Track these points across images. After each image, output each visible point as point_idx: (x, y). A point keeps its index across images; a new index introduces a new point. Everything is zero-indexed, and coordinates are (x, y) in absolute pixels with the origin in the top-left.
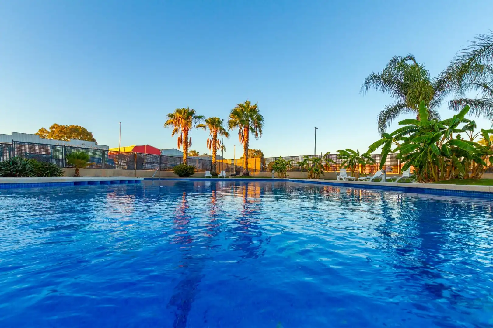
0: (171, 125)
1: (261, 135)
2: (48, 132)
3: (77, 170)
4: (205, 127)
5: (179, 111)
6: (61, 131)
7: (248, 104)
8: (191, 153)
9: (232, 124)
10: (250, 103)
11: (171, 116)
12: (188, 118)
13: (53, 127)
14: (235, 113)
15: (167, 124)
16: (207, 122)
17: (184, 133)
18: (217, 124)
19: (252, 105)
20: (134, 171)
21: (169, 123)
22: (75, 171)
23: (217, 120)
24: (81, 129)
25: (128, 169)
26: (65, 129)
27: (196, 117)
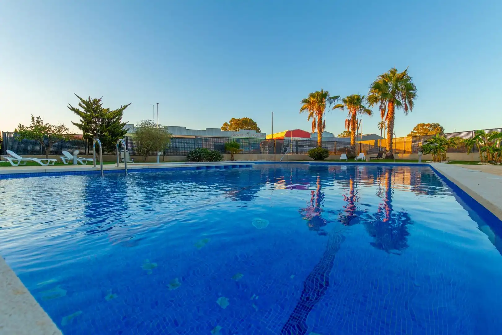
0: (305, 111)
1: (411, 109)
2: (229, 125)
3: (232, 155)
4: (342, 107)
5: (312, 95)
6: (236, 124)
7: (394, 72)
8: (345, 134)
9: (372, 100)
10: (396, 70)
11: (305, 101)
12: (322, 101)
13: (231, 121)
14: (376, 87)
15: (302, 109)
16: (344, 101)
17: (318, 116)
18: (356, 103)
19: (399, 72)
20: (274, 155)
21: (304, 109)
22: (231, 156)
23: (356, 98)
24: (249, 120)
25: (269, 153)
26: (238, 122)
27: (331, 98)
